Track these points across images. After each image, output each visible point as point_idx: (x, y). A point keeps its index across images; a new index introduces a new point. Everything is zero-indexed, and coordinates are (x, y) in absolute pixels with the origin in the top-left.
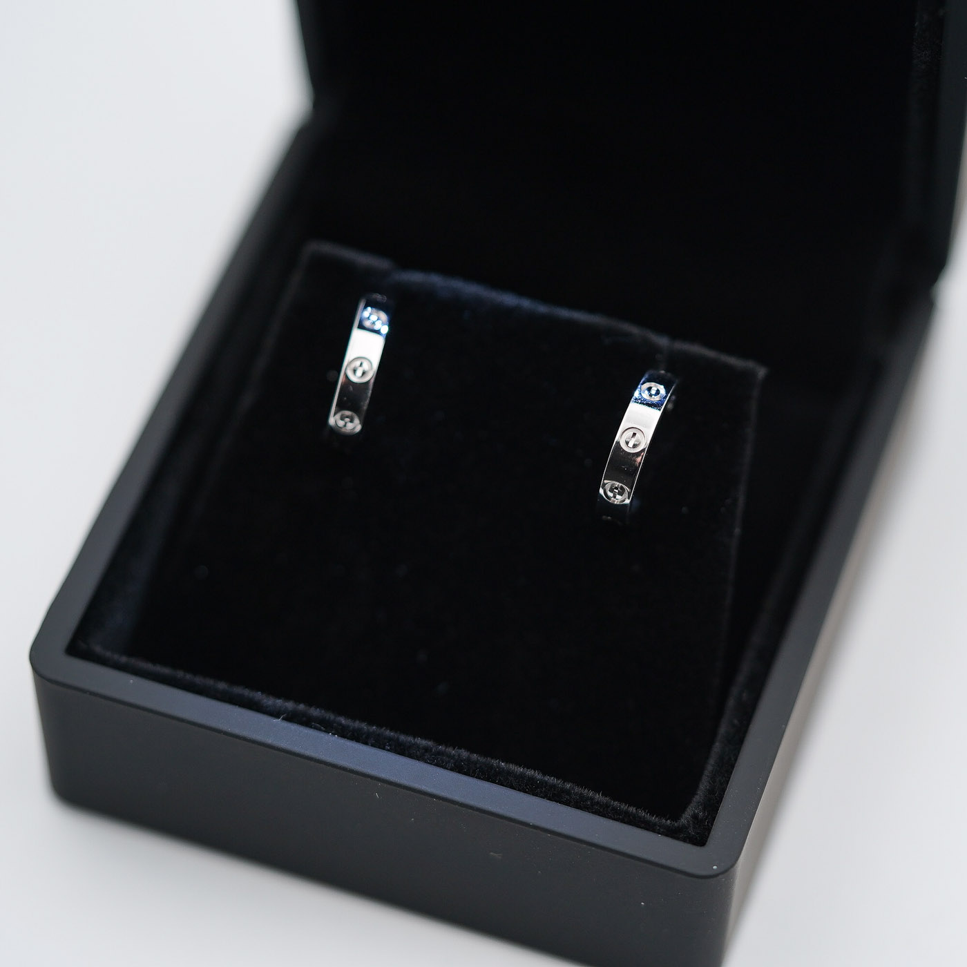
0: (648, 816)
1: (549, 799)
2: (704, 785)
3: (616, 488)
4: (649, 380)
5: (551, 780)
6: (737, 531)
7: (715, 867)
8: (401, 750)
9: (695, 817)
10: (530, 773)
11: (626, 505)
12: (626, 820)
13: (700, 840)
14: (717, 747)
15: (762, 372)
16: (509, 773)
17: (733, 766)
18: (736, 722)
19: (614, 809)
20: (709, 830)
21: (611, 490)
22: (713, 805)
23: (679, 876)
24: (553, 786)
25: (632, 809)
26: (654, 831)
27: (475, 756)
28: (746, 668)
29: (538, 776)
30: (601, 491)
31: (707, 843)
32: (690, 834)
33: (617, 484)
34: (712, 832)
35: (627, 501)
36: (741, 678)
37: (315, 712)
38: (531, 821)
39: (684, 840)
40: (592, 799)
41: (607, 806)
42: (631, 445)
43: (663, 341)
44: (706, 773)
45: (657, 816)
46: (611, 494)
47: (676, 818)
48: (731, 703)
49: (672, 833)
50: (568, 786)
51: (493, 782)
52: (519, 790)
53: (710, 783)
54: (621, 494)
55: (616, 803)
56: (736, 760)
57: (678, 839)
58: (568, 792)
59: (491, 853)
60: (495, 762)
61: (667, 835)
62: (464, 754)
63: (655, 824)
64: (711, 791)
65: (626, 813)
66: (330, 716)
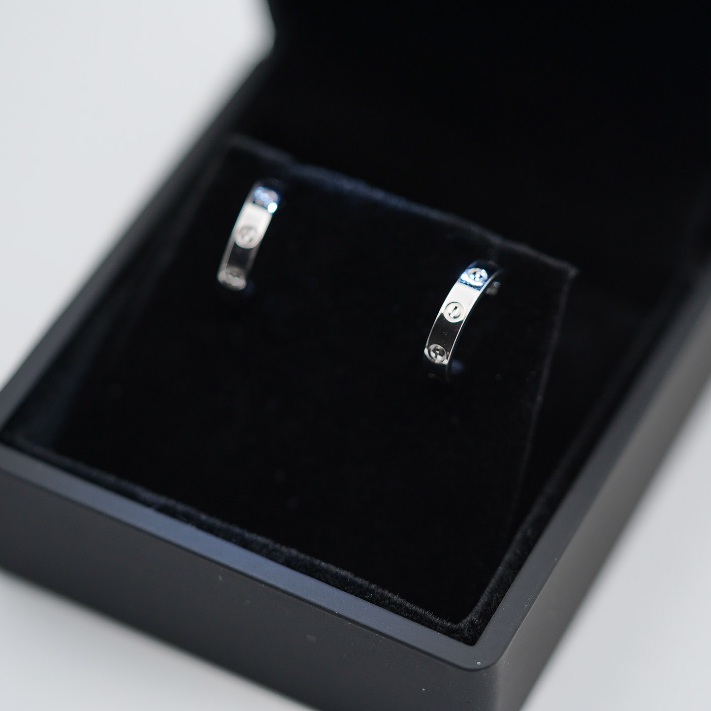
0: (433, 618)
1: (356, 595)
2: (484, 599)
3: (438, 350)
4: (476, 267)
5: (359, 580)
6: (540, 398)
7: (479, 663)
8: (245, 544)
9: (472, 622)
10: (344, 573)
11: (444, 365)
12: (414, 618)
13: (471, 640)
14: (500, 570)
15: (572, 272)
16: (327, 571)
17: (509, 586)
18: (518, 552)
19: (407, 609)
20: (480, 633)
21: (434, 351)
22: (487, 616)
23: (449, 667)
24: (361, 586)
25: (420, 610)
26: (435, 629)
27: (302, 556)
28: (537, 510)
29: (349, 575)
30: (426, 351)
31: (477, 644)
32: (464, 634)
33: (439, 347)
34: (482, 636)
35: (446, 362)
36: (530, 518)
37: (181, 507)
38: (337, 610)
39: (459, 640)
40: (390, 599)
41: (401, 605)
42: (452, 316)
43: (496, 240)
44: (488, 589)
45: (440, 619)
46: (433, 354)
47: (456, 622)
48: (519, 536)
49: (449, 633)
50: (373, 587)
51: (313, 577)
52: (333, 586)
53: (488, 598)
54: (442, 355)
55: (408, 605)
56: (512, 581)
57: (453, 638)
58: (372, 591)
59: (308, 635)
60: (317, 562)
61: (445, 634)
62: (294, 552)
63: (437, 624)
64: (488, 604)
65: (416, 612)
66: (192, 511)
